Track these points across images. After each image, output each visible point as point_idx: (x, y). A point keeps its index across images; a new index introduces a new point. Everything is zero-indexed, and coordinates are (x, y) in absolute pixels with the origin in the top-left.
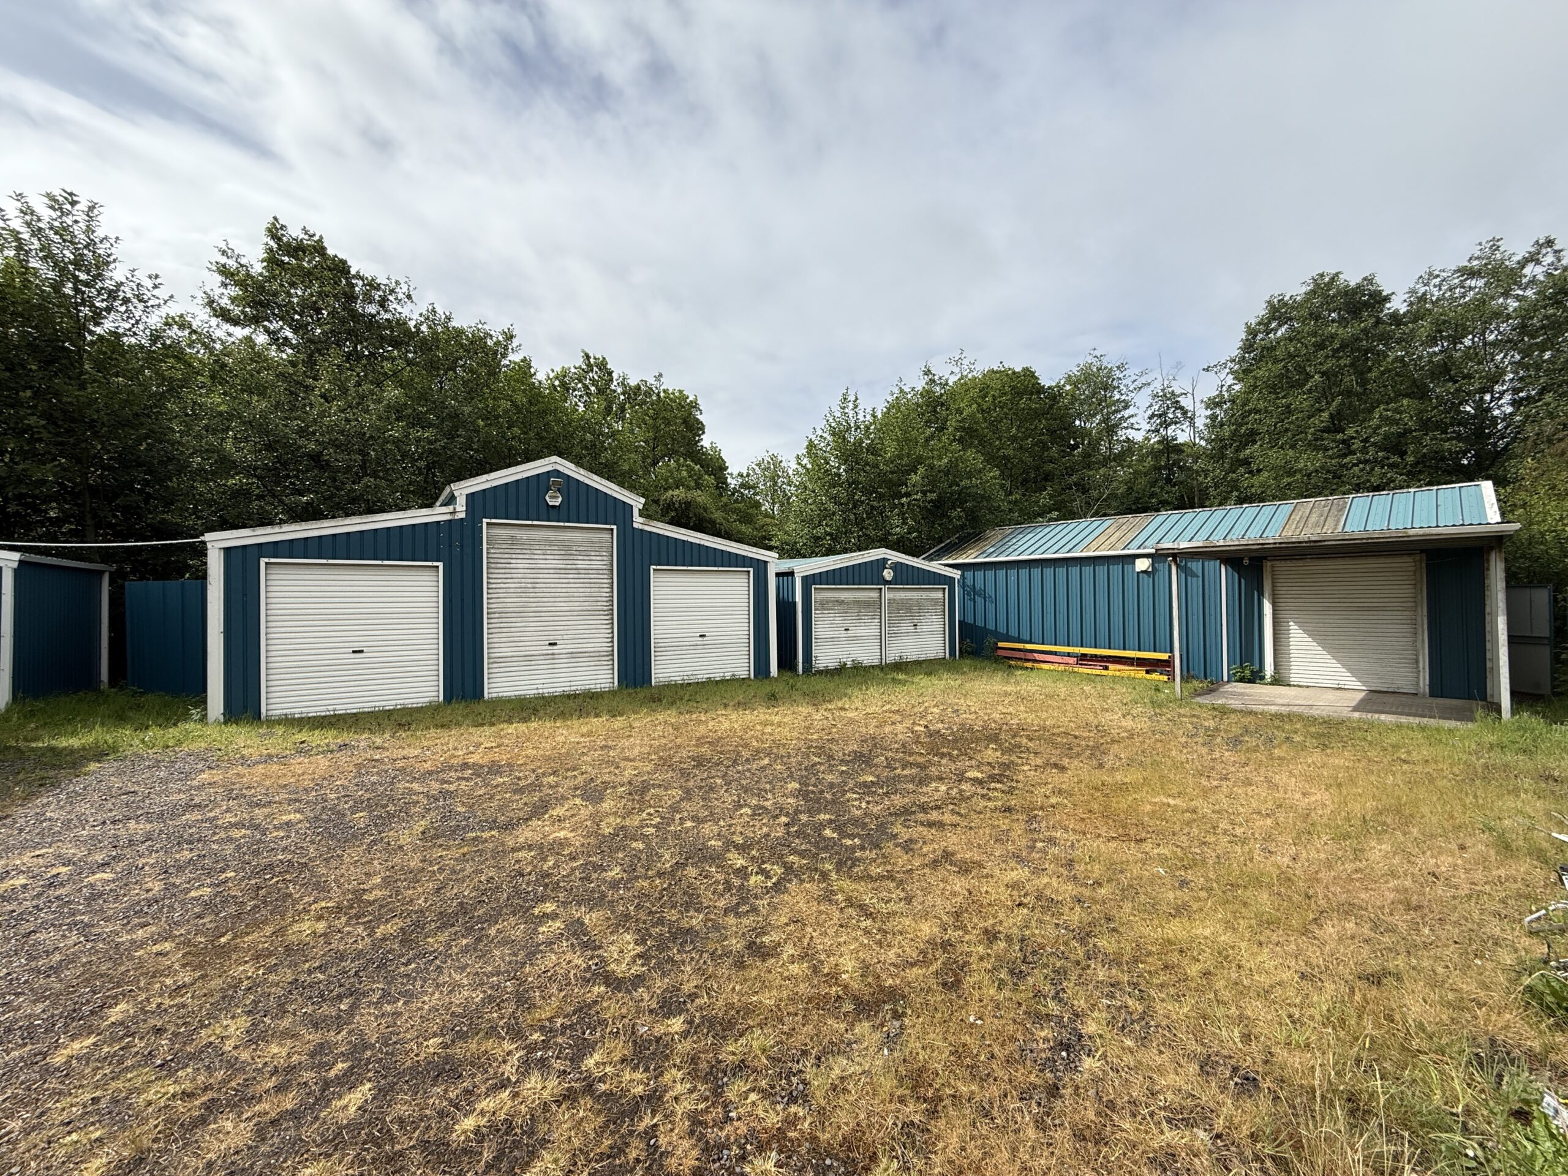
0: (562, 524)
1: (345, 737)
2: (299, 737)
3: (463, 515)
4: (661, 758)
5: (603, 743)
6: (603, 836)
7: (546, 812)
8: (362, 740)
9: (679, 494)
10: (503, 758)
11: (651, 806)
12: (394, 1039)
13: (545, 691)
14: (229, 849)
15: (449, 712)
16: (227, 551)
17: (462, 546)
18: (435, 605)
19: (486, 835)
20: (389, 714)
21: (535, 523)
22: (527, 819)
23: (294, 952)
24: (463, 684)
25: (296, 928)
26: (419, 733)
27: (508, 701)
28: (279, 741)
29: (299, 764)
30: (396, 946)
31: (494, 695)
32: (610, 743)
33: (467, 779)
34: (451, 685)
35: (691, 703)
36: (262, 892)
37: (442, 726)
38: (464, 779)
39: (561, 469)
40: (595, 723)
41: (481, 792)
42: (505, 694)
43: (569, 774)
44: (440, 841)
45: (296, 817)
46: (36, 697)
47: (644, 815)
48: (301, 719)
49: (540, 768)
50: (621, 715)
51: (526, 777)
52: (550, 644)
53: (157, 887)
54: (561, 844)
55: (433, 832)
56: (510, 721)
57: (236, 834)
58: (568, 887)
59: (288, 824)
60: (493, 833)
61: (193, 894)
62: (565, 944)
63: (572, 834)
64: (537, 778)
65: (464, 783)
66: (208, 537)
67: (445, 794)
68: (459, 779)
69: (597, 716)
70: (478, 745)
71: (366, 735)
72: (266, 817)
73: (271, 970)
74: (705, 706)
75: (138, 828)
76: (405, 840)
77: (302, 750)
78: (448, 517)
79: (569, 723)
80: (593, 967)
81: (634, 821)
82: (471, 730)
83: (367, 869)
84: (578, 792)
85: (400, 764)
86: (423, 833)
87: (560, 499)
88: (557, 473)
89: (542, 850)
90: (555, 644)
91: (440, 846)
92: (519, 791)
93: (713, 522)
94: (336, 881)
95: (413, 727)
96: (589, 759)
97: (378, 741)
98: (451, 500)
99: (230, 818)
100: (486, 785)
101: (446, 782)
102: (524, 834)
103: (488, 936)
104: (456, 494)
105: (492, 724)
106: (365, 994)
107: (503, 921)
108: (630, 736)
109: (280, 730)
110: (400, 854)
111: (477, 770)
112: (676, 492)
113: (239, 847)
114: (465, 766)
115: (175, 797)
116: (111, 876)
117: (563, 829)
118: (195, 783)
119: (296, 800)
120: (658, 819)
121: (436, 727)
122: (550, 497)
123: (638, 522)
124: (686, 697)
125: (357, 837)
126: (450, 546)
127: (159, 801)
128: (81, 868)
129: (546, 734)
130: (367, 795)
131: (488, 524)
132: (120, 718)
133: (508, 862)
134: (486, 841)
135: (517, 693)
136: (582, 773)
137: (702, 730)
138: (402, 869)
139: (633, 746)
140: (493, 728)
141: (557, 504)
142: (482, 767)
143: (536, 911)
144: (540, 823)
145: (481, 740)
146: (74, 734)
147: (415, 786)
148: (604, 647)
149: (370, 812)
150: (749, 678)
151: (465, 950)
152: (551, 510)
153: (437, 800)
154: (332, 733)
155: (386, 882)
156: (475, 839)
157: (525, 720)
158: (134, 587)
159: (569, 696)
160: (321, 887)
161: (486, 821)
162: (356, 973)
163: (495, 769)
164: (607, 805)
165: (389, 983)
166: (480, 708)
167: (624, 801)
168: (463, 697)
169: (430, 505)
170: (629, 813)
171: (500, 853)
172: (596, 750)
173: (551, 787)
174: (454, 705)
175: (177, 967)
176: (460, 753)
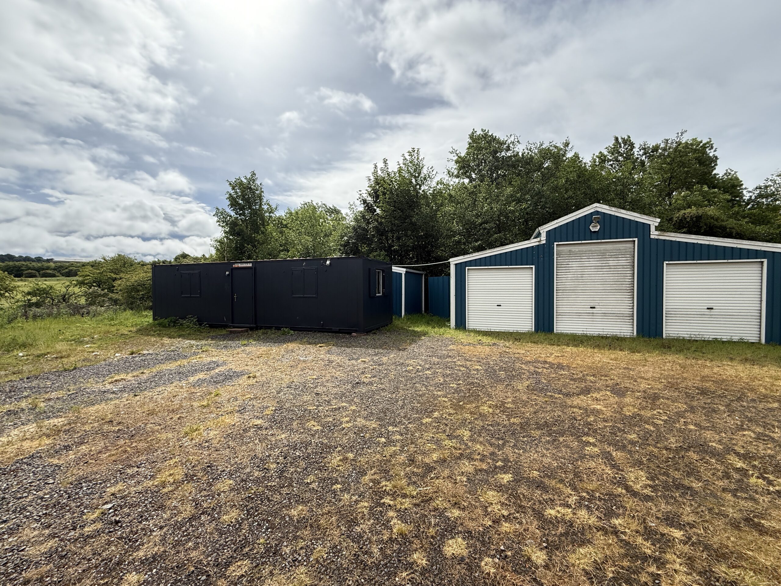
0: (600, 241)
1: (495, 341)
2: (479, 338)
3: (544, 242)
4: (669, 383)
5: (625, 366)
6: (625, 415)
7: (589, 394)
8: (501, 343)
9: (693, 211)
10: (565, 363)
11: (660, 409)
12: (519, 463)
13: (588, 332)
14: (460, 374)
15: (537, 336)
16: (456, 265)
17: (544, 257)
18: (531, 286)
19: (556, 396)
20: (511, 334)
21: (583, 242)
22: (578, 394)
23: (482, 416)
24: (544, 324)
25: (482, 408)
26: (524, 344)
27: (567, 335)
28: (472, 338)
29: (479, 348)
30: (518, 428)
31: (559, 331)
32: (630, 367)
33: (547, 369)
34: (538, 324)
35: (697, 353)
36: (471, 391)
37: (534, 343)
38: (545, 368)
39: (599, 210)
40: (620, 354)
41: (554, 376)
42: (565, 332)
43: (603, 378)
44: (535, 392)
45: (480, 368)
46: (409, 314)
47: (655, 412)
48: (479, 331)
49: (585, 371)
50: (639, 352)
51: (577, 374)
52: (591, 308)
53: (442, 380)
54: (598, 412)
55: (532, 388)
56: (568, 345)
57: (462, 369)
58: (603, 434)
59: (477, 369)
60: (560, 396)
61: (451, 385)
62: (600, 460)
63: (606, 409)
64: (584, 375)
65: (545, 370)
66: (451, 260)
67: (537, 373)
68: (542, 367)
69: (621, 350)
70: (551, 354)
71: (502, 341)
72: (470, 365)
73: (476, 419)
74: (711, 357)
75: (435, 360)
76: (520, 387)
77: (480, 343)
78: (537, 244)
79: (602, 351)
80: (618, 479)
81: (648, 414)
82: (548, 346)
83: (506, 394)
84: (608, 388)
85: (517, 356)
86: (528, 387)
87: (599, 227)
88: (597, 213)
89: (587, 412)
90: (594, 308)
91: (535, 394)
92: (574, 380)
93: (724, 228)
94: (495, 395)
95: (521, 341)
96: (615, 373)
97: (507, 345)
98: (539, 235)
99: (459, 363)
100: (556, 374)
101: (537, 368)
102: (576, 401)
103: (559, 441)
104: (541, 232)
105: (559, 345)
106: (508, 442)
107: (566, 437)
108: (645, 365)
109: (472, 334)
110: (518, 393)
111: (552, 365)
112: (689, 210)
113: (463, 374)
114: (545, 362)
115: (444, 352)
116: (430, 373)
117: (599, 404)
118: (449, 348)
119: (479, 362)
120: (666, 418)
121: (531, 342)
122: (593, 227)
123: (654, 234)
124: (693, 349)
125: (501, 381)
126: (538, 257)
127: (440, 353)
128: (424, 369)
129: (589, 355)
130: (504, 366)
131: (557, 245)
132: (428, 323)
133: (569, 411)
134: (556, 398)
135: (572, 332)
136: (611, 379)
137: (706, 371)
138: (519, 399)
139: (647, 372)
140: (559, 347)
141: (597, 230)
142: (554, 364)
143: (584, 439)
144: (585, 398)
145: (553, 352)
146: (418, 327)
147: (523, 366)
148: (628, 311)
149: (506, 373)
150: (759, 343)
151: (548, 442)
152: (592, 234)
153: (533, 374)
154: (490, 338)
155: (513, 402)
156: (551, 396)
157: (576, 346)
158: (431, 279)
159: (602, 337)
160: (490, 396)
161: (557, 389)
162: (504, 433)
163: (560, 366)
164: (628, 400)
165: (516, 441)
166: (552, 337)
167: (640, 401)
168: (543, 331)
169: (529, 239)
170: (644, 408)
171: (564, 406)
172: (620, 369)
173: (591, 382)
174: (539, 334)
175: (449, 407)
176: (543, 356)
